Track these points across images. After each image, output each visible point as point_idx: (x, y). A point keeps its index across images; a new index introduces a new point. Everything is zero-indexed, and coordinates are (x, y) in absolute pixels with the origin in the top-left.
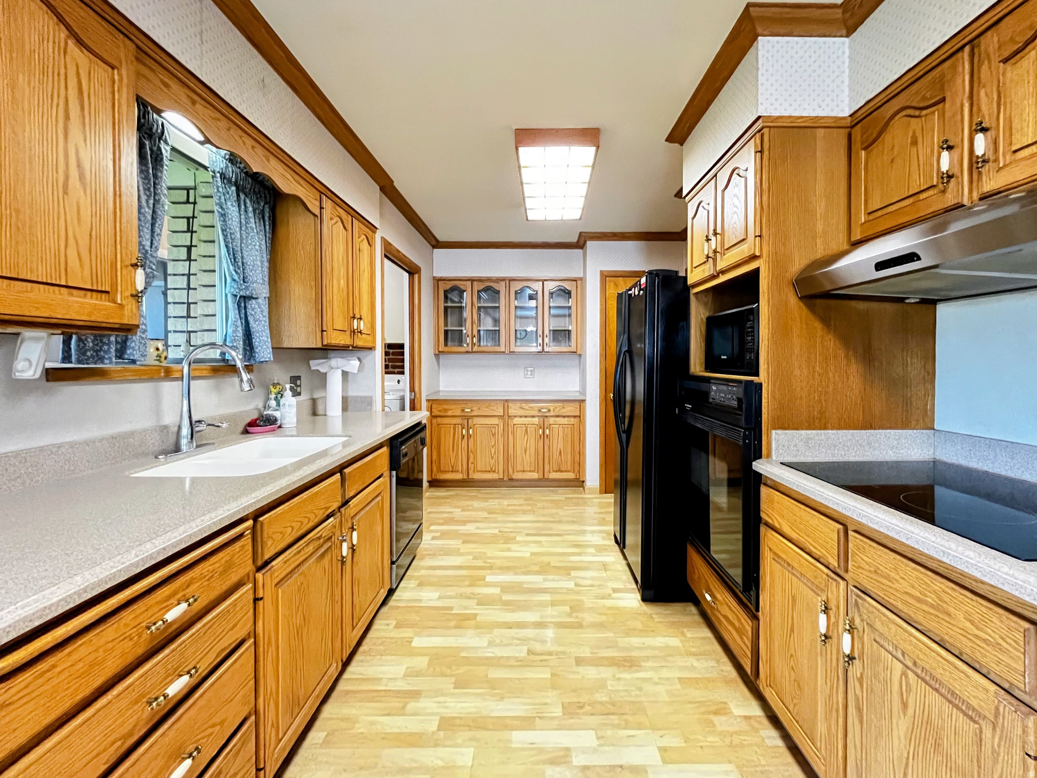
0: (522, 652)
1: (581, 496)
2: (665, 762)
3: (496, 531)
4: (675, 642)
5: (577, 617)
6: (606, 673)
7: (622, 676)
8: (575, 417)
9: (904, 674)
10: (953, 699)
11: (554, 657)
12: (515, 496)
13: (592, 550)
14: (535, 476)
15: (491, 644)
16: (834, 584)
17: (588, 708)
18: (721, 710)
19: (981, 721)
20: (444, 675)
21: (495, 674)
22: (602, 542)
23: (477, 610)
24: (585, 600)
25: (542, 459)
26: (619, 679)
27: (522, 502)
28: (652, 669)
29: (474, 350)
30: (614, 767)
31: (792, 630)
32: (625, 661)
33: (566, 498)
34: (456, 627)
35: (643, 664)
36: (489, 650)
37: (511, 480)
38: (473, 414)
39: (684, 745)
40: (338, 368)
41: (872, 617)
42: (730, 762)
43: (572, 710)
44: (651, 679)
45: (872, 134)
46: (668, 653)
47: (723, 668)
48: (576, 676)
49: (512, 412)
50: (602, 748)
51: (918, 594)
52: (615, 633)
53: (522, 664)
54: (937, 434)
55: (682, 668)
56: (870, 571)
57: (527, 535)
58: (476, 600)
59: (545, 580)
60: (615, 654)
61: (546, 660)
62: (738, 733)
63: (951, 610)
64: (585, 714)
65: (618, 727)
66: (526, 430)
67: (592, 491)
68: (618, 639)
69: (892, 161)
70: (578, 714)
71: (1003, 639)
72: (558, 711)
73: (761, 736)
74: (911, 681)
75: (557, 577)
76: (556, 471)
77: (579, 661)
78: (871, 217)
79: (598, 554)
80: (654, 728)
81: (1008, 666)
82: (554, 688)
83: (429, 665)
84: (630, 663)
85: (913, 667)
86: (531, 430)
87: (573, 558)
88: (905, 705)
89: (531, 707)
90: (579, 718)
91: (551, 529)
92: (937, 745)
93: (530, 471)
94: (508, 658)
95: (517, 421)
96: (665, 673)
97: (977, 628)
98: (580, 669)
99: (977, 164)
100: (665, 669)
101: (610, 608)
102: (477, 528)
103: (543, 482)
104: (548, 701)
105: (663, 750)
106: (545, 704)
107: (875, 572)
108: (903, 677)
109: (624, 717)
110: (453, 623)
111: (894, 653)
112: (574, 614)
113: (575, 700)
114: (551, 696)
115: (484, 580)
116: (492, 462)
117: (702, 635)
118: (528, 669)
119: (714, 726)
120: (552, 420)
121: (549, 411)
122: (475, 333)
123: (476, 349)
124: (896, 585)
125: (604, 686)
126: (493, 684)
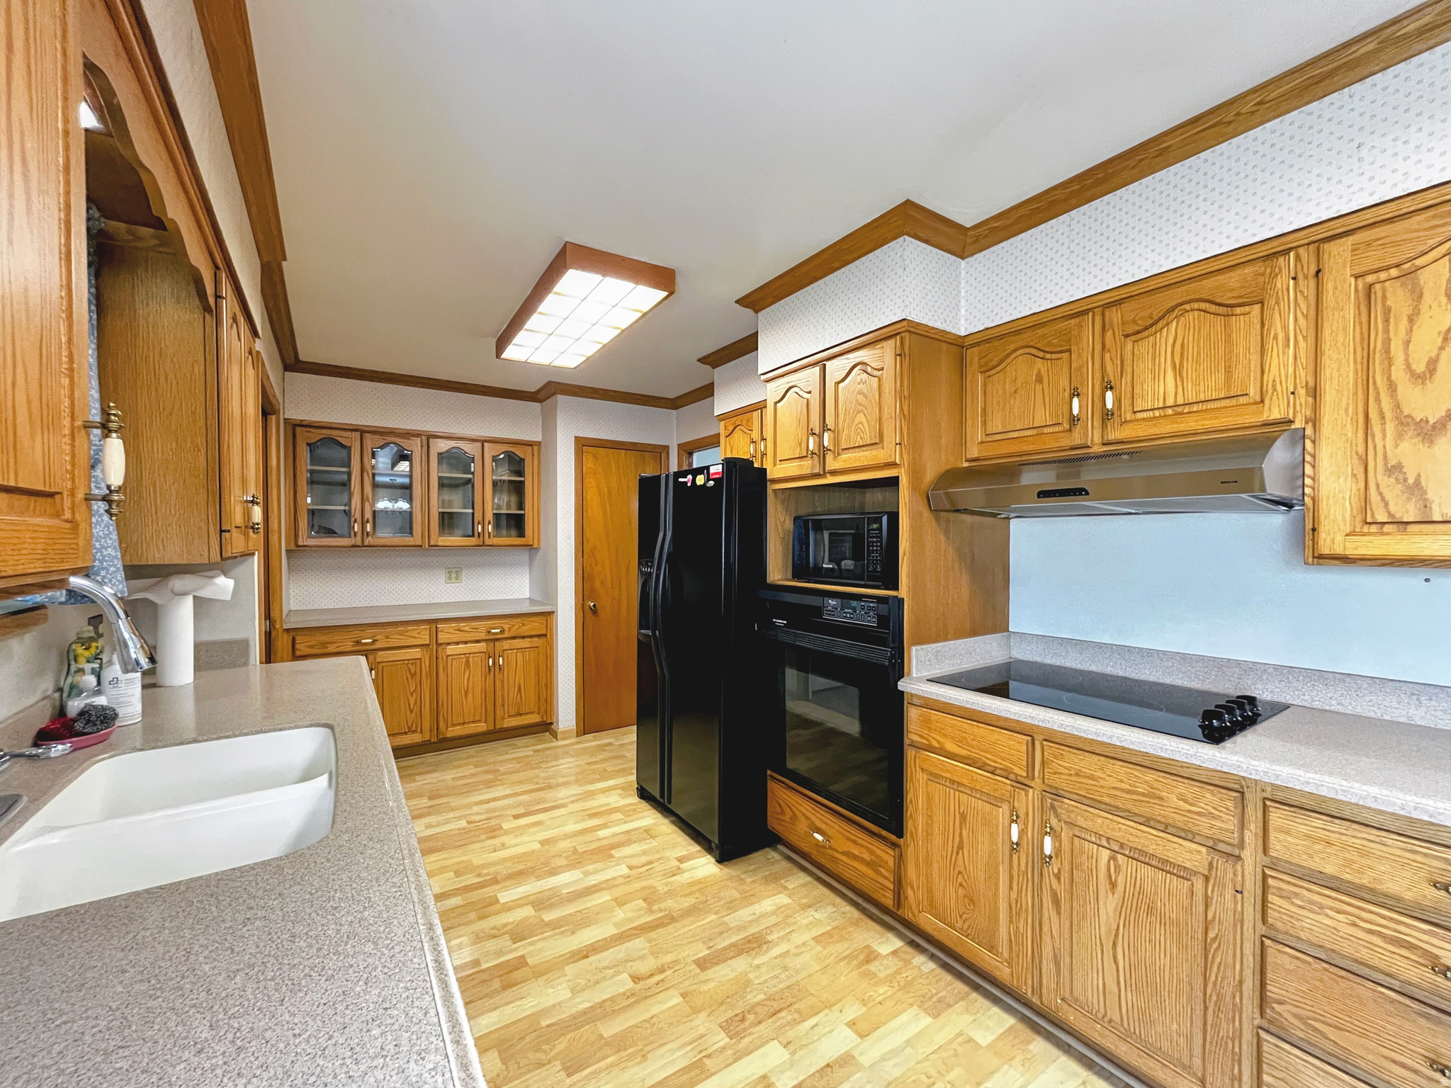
0: (623, 983)
1: (553, 744)
2: (862, 1036)
3: (463, 823)
4: (783, 899)
5: (660, 910)
6: (740, 964)
7: (757, 962)
8: (539, 636)
9: (1113, 858)
10: (1164, 866)
11: (669, 972)
12: (455, 763)
13: (619, 816)
14: (482, 727)
15: (575, 991)
16: (1023, 793)
17: (751, 1017)
18: (870, 956)
19: (1192, 878)
20: (541, 1065)
21: (610, 1029)
22: (623, 802)
23: (521, 949)
24: (656, 885)
25: (491, 699)
26: (758, 967)
27: (473, 771)
28: (782, 938)
29: (366, 543)
30: (822, 1069)
31: (961, 847)
32: (749, 942)
33: (535, 751)
34: (505, 988)
35: (769, 938)
36: (578, 1000)
37: (445, 740)
38: (377, 646)
39: (864, 1009)
40: (186, 594)
41: (1072, 815)
42: (912, 1005)
43: (735, 1026)
44: (788, 952)
45: (992, 360)
46: (785, 917)
47: (843, 909)
48: (711, 985)
49: (443, 637)
50: (797, 1056)
51: (1128, 787)
52: (716, 913)
53: (633, 999)
54: (1012, 636)
55: (809, 926)
56: (1070, 775)
57: (516, 817)
58: (507, 936)
59: (586, 874)
60: (734, 939)
61: (662, 980)
62: (898, 972)
63: (1163, 794)
64: (753, 1025)
65: (795, 1023)
66: (467, 663)
67: (566, 735)
68: (725, 919)
69: (1015, 392)
70: (745, 1030)
71: (1215, 808)
72: (721, 1039)
73: (915, 966)
74: (1120, 863)
75: (598, 866)
76: (514, 716)
77: (703, 964)
78: (989, 439)
79: (627, 819)
80: (829, 1006)
81: (1221, 828)
82: (696, 1011)
83: (504, 1062)
84: (755, 944)
85: (1119, 849)
86: (476, 661)
87: (601, 833)
88: (1113, 885)
89: (690, 1047)
90: (750, 1034)
91: (545, 801)
92: (1150, 910)
93: (474, 722)
94: (612, 999)
95: (451, 649)
96: (798, 938)
97: (1190, 804)
98: (710, 973)
99: (1107, 416)
100: (794, 935)
101: (691, 884)
102: (428, 826)
103: (497, 735)
104: (702, 1030)
105: (852, 1024)
106: (702, 1036)
107: (1077, 774)
108: (1112, 862)
109: (792, 1008)
110: (496, 984)
111: (1098, 842)
112: (655, 907)
113: (730, 1014)
114: (701, 1023)
115: (498, 901)
116: (411, 717)
117: (802, 881)
118: (649, 1001)
119: (875, 975)
120: (506, 645)
121: (502, 632)
122: (368, 515)
123: (368, 541)
124: (1103, 782)
125: (748, 983)
126: (620, 1043)
